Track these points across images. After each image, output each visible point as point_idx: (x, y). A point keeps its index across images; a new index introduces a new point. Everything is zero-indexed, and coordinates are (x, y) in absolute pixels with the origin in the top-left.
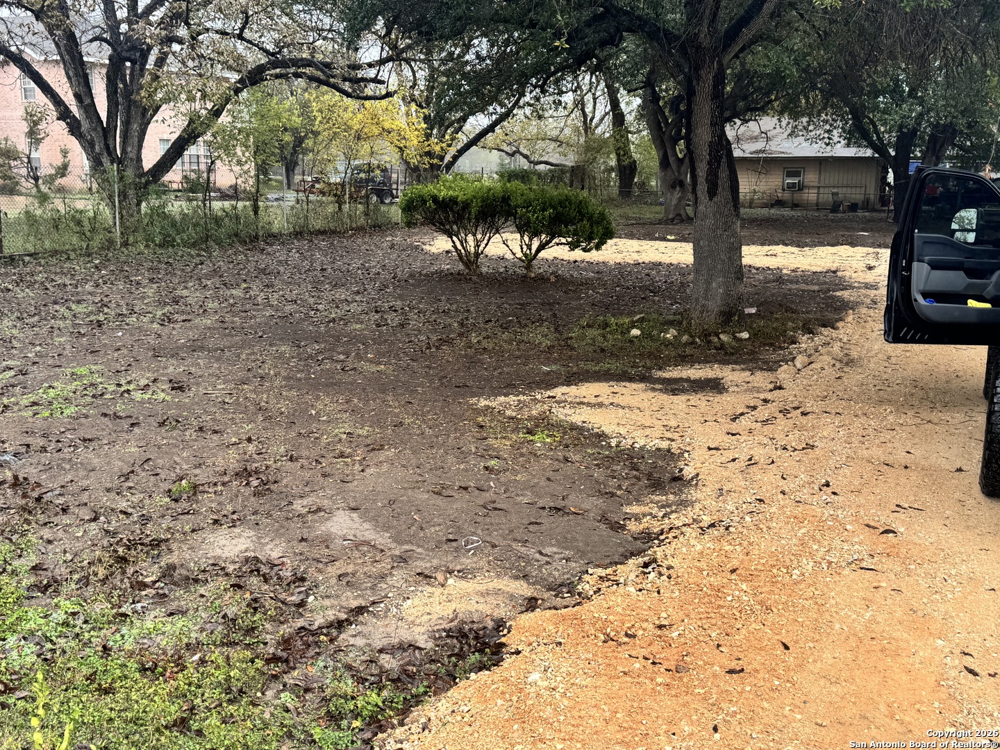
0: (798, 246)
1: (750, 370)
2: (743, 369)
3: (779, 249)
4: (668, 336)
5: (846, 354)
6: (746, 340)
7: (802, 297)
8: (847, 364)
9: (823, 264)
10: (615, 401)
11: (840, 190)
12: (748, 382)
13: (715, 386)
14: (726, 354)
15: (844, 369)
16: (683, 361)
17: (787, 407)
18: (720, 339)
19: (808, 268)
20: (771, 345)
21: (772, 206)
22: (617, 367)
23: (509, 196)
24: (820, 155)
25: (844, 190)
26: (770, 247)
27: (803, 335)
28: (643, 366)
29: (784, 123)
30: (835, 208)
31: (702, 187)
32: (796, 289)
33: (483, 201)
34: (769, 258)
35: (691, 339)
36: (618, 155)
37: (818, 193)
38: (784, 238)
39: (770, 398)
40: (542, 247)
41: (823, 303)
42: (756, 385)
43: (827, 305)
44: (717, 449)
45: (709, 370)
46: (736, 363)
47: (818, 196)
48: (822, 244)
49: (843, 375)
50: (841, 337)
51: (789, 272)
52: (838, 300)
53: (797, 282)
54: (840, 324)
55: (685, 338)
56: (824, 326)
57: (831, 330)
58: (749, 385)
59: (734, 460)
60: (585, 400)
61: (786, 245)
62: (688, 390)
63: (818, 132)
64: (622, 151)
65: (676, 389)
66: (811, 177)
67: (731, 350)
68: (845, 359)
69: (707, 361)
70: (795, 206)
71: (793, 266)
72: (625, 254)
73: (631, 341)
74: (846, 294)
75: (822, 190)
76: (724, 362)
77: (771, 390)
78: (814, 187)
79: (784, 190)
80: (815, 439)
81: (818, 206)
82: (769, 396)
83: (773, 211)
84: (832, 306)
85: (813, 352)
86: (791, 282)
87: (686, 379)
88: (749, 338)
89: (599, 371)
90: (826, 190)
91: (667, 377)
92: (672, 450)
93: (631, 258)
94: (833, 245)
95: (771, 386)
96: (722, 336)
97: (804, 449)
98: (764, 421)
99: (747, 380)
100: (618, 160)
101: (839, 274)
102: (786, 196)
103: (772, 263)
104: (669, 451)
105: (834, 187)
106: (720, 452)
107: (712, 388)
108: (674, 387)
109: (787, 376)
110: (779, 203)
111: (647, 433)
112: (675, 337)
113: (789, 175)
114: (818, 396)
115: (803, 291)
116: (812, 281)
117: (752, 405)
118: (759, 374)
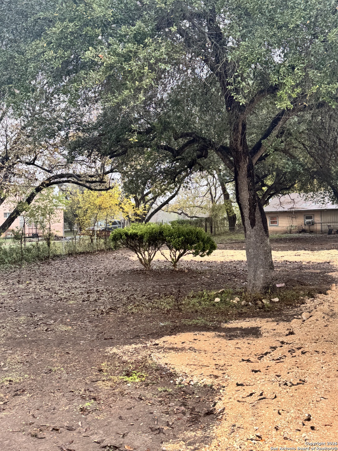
0: (312, 250)
1: (277, 321)
2: (273, 321)
3: (302, 252)
4: (234, 301)
5: (331, 310)
6: (277, 302)
7: (311, 276)
8: (331, 316)
9: (323, 259)
10: (193, 345)
11: (332, 224)
12: (275, 330)
13: (255, 332)
14: (265, 311)
15: (330, 320)
16: (239, 317)
17: (293, 348)
18: (262, 302)
19: (315, 261)
20: (291, 305)
21: (300, 232)
22: (202, 322)
23: (162, 232)
24: (320, 208)
25: (334, 224)
26: (298, 251)
27: (309, 299)
28: (217, 321)
29: (302, 195)
30: (330, 232)
31: (248, 222)
32: (308, 272)
33: (150, 234)
34: (296, 257)
35: (247, 303)
36: (227, 212)
37: (321, 226)
38: (304, 247)
39: (285, 341)
40: (181, 255)
41: (322, 280)
42: (279, 331)
43: (324, 280)
44: (242, 385)
45: (253, 322)
46: (270, 317)
47: (322, 227)
48: (322, 249)
49: (328, 324)
50: (329, 299)
51: (306, 263)
52: (329, 278)
53: (309, 269)
54: (329, 292)
55: (243, 303)
56: (320, 293)
57: (324, 295)
58: (275, 331)
59: (251, 395)
60: (175, 346)
61: (306, 250)
62: (239, 336)
63: (318, 199)
64: (229, 210)
65: (233, 336)
66: (317, 219)
67: (268, 309)
68: (331, 313)
69: (254, 316)
70: (311, 232)
71: (308, 261)
72: (226, 257)
73: (214, 305)
74: (333, 274)
75: (323, 224)
76: (263, 317)
77: (287, 335)
78: (319, 223)
79: (305, 225)
80: (306, 375)
81: (322, 232)
82: (285, 339)
83: (300, 235)
84: (326, 281)
85: (313, 308)
86: (306, 268)
87: (240, 328)
88: (279, 301)
89: (191, 325)
90: (325, 224)
91: (230, 327)
92: (213, 387)
93: (228, 259)
94: (329, 249)
95: (287, 332)
96: (263, 301)
97: (298, 384)
98: (278, 359)
99: (274, 328)
100: (228, 214)
101: (331, 264)
102: (307, 228)
103: (297, 259)
104: (211, 387)
105: (328, 223)
106: (243, 387)
107: (254, 334)
108: (231, 334)
109: (296, 325)
110: (304, 231)
111: (203, 372)
112: (238, 302)
113: (307, 218)
114: (313, 339)
115: (312, 273)
116: (317, 267)
117: (274, 346)
118: (282, 323)
